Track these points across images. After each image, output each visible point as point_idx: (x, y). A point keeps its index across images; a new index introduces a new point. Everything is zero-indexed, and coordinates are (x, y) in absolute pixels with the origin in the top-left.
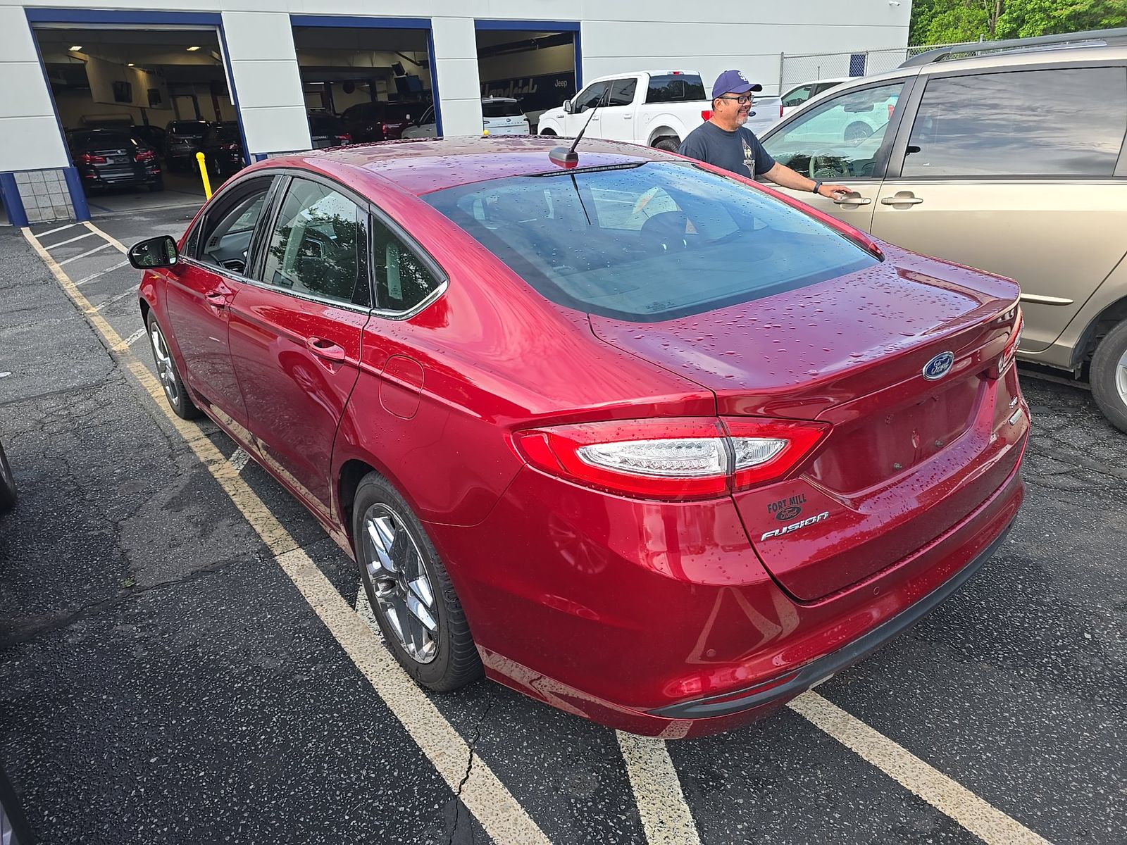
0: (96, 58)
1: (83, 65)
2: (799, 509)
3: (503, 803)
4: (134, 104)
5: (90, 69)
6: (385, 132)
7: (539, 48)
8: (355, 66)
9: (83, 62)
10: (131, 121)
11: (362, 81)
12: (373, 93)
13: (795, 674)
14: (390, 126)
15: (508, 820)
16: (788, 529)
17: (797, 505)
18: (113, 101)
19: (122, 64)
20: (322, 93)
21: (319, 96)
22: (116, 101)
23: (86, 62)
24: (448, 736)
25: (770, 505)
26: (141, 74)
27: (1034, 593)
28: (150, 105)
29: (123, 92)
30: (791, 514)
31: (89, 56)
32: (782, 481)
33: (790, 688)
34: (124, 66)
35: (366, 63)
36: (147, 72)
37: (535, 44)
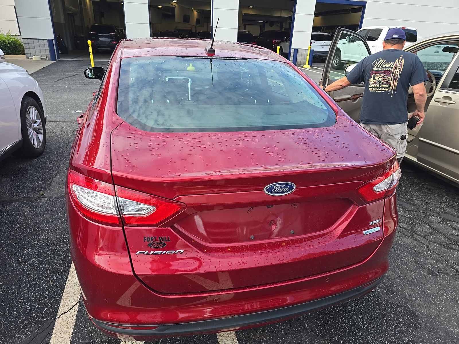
0: (180, 5)
1: (175, 8)
2: (164, 245)
3: (67, 329)
4: (190, 23)
5: (176, 9)
6: (274, 43)
7: (351, 13)
8: (274, 15)
9: (175, 6)
10: (191, 30)
11: (278, 22)
12: (281, 27)
13: (156, 327)
14: (277, 41)
15: (62, 337)
16: (153, 253)
17: (163, 242)
18: (183, 22)
19: (189, 9)
20: (261, 26)
21: (260, 27)
22: (184, 22)
23: (176, 6)
24: (77, 292)
25: (146, 238)
26: (195, 13)
27: (401, 332)
28: (196, 24)
29: (186, 19)
30: (159, 245)
31: (178, 4)
32: (157, 227)
33: (151, 333)
34: (190, 10)
35: (278, 15)
36: (198, 12)
37: (350, 11)
